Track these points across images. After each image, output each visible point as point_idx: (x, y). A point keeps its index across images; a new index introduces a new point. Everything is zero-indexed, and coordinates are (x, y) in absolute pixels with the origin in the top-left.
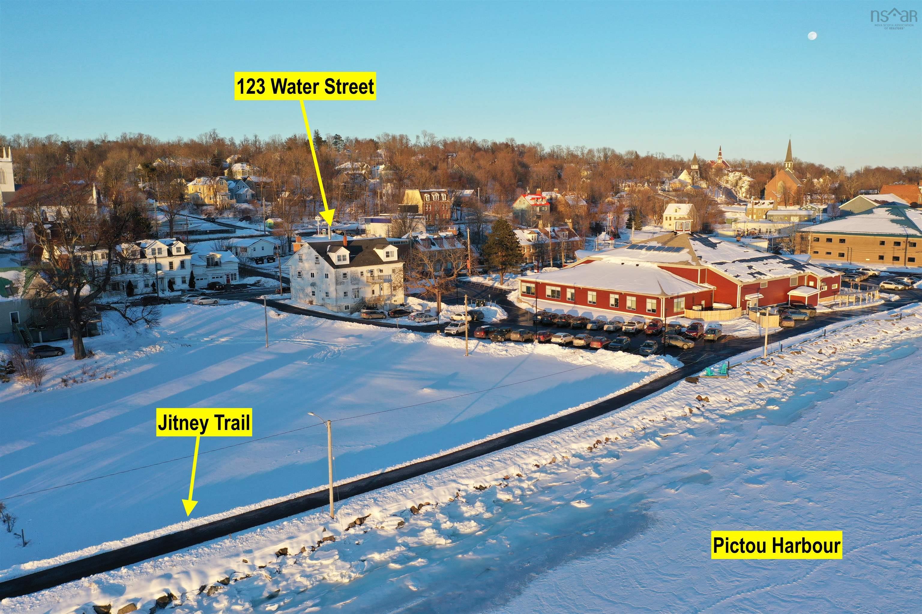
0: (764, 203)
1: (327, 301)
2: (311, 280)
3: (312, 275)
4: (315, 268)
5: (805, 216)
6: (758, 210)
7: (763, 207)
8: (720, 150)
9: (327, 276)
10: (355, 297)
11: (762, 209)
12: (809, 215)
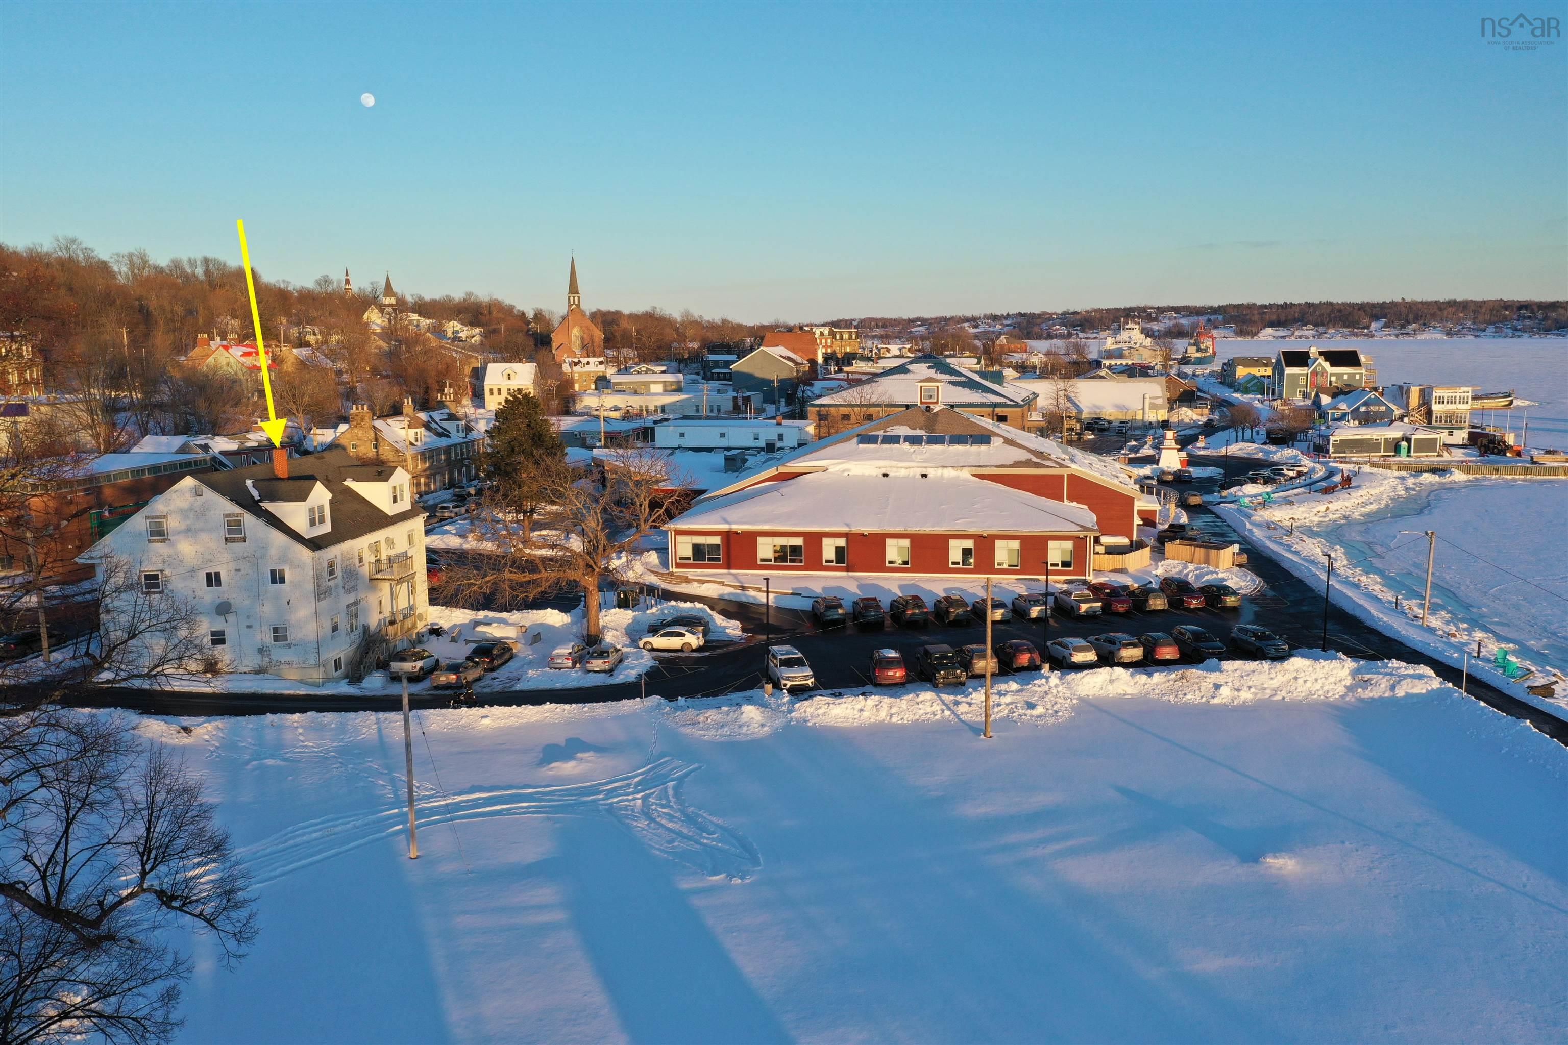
0: (588, 363)
1: (280, 654)
2: (209, 595)
3: (213, 579)
4: (226, 556)
5: (672, 383)
6: (581, 374)
7: (587, 369)
8: (347, 274)
9: (277, 578)
10: (352, 631)
11: (588, 374)
12: (679, 382)
